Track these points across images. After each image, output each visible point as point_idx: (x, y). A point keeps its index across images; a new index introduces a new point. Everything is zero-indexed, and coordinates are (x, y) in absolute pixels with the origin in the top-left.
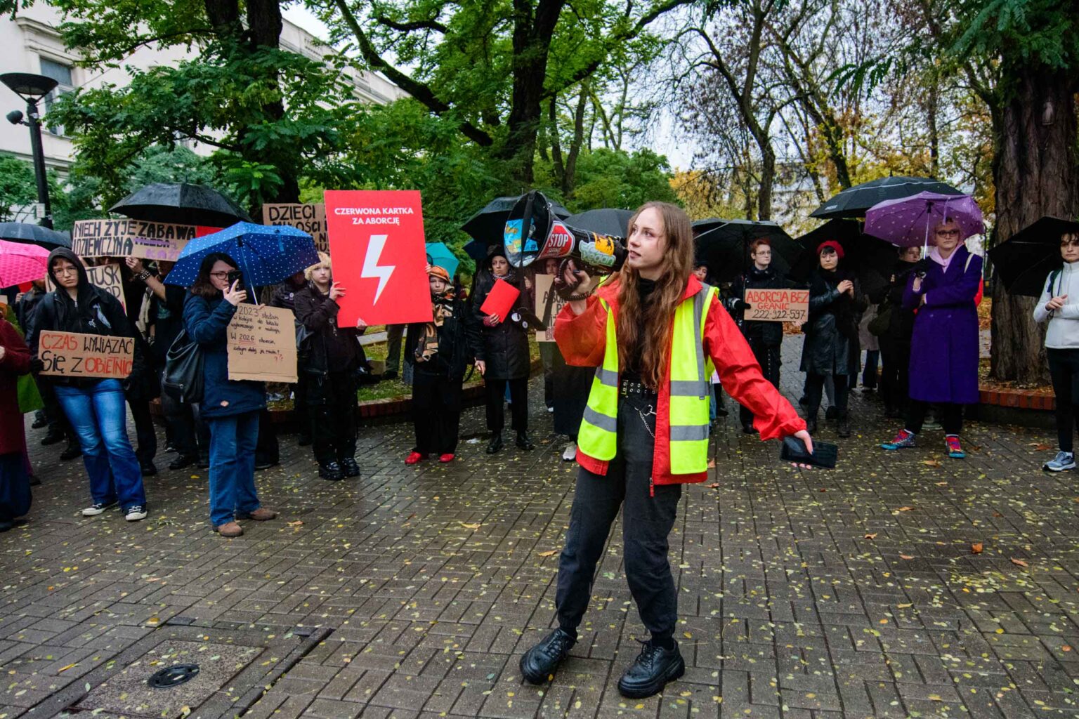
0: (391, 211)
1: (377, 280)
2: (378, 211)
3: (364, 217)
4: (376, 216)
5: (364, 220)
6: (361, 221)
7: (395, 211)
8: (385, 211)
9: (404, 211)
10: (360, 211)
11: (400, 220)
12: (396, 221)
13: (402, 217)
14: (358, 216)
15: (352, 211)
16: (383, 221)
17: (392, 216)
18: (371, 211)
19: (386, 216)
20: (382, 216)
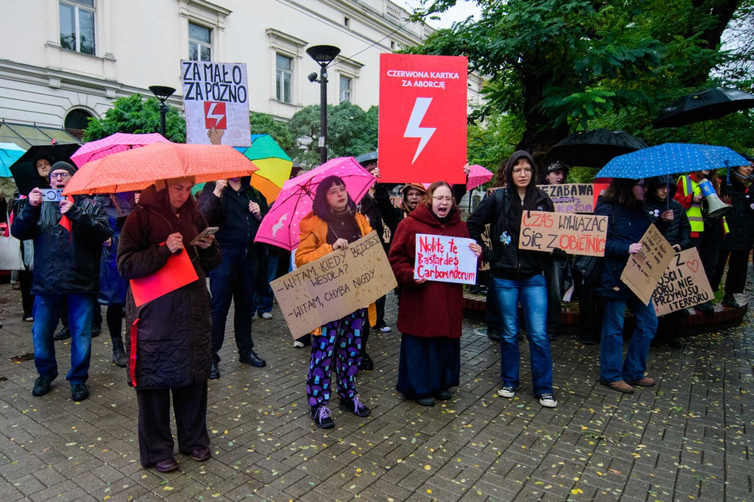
0: (438, 75)
1: (417, 140)
2: (426, 75)
3: (413, 80)
4: (423, 80)
5: (413, 84)
6: (409, 83)
7: (442, 75)
8: (432, 75)
9: (451, 76)
10: (410, 74)
11: (446, 85)
12: (442, 85)
13: (448, 81)
14: (408, 79)
15: (402, 74)
16: (430, 84)
17: (439, 80)
18: (419, 74)
19: (433, 80)
20: (429, 79)
